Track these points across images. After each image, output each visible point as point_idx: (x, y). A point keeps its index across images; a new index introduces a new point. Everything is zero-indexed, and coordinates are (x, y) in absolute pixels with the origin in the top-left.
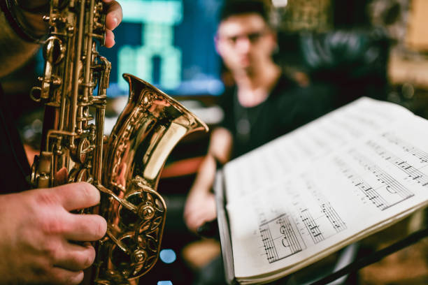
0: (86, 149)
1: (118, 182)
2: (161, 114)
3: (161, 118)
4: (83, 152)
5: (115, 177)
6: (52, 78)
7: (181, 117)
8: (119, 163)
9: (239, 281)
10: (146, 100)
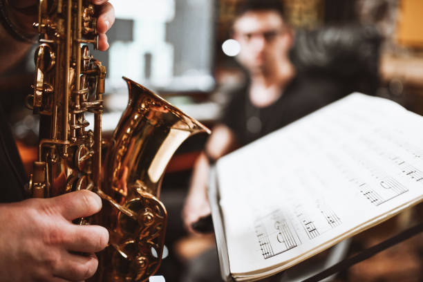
0: (85, 156)
1: (119, 186)
2: (159, 121)
3: (159, 126)
4: (81, 159)
5: (116, 181)
6: (45, 86)
7: (179, 122)
8: (119, 168)
9: (235, 277)
10: (143, 106)
